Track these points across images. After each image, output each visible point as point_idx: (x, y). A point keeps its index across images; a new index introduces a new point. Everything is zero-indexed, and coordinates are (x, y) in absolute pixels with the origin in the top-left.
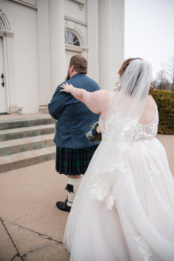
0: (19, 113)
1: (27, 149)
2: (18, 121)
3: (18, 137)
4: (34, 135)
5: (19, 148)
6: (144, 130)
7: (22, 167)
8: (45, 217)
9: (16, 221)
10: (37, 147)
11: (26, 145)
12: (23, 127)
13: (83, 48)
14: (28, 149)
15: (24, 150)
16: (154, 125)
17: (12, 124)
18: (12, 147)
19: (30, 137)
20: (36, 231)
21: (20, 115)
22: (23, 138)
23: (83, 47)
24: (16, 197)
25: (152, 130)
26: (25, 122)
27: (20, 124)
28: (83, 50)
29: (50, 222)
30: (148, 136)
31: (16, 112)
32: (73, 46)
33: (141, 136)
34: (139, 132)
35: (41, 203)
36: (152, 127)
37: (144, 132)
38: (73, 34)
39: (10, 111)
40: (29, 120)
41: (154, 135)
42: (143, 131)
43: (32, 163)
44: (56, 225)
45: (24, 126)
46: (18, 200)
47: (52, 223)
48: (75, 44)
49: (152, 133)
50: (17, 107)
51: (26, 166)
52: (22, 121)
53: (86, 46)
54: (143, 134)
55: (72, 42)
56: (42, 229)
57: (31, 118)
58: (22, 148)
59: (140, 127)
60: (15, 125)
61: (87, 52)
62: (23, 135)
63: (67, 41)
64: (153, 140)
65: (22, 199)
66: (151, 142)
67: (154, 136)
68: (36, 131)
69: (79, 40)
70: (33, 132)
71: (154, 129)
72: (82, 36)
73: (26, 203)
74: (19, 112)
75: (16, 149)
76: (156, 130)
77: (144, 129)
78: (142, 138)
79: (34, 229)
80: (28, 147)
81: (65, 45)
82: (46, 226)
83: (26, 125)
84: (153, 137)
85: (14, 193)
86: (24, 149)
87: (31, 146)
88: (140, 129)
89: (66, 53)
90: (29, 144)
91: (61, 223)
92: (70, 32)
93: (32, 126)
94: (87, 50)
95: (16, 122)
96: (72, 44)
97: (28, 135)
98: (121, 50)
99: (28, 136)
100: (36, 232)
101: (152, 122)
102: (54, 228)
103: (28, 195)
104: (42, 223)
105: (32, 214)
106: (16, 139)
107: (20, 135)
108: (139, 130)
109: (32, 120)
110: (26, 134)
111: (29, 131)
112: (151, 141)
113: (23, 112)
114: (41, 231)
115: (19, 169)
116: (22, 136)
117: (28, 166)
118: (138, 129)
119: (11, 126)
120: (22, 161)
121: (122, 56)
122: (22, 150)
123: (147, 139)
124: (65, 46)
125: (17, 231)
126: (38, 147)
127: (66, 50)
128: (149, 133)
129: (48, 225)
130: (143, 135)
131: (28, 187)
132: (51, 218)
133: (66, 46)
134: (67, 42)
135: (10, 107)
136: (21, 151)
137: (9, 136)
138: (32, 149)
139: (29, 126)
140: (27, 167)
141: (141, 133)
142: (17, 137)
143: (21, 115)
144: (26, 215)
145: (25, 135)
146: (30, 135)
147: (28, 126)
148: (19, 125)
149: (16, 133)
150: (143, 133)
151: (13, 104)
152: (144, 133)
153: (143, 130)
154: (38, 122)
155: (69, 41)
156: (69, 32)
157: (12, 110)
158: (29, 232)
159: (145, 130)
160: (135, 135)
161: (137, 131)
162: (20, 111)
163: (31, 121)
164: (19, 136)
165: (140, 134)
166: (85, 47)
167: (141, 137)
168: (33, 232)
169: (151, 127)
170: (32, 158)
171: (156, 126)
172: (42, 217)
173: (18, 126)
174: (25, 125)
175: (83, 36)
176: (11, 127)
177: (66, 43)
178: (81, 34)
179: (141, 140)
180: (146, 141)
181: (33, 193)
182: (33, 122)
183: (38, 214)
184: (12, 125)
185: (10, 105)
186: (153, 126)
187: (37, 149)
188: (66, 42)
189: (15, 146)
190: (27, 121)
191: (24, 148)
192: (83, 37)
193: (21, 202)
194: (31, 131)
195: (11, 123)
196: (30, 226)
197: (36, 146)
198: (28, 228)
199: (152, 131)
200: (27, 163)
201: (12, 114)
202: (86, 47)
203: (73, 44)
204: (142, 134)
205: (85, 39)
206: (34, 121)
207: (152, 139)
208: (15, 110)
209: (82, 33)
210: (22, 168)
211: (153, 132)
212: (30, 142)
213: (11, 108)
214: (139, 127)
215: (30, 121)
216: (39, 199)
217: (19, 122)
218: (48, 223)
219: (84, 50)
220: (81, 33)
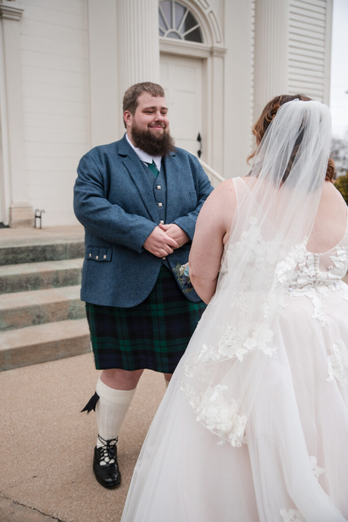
0: (33, 224)
1: (50, 317)
2: (30, 244)
3: (29, 286)
4: (71, 282)
5: (29, 314)
6: (318, 265)
7: (35, 363)
8: (81, 483)
9: (7, 489)
10: (76, 312)
11: (48, 305)
12: (42, 261)
13: (212, 48)
14: (53, 316)
15: (42, 320)
16: (339, 252)
17: (13, 251)
18: (12, 311)
19: (59, 286)
20: (55, 515)
21: (35, 231)
22: (42, 289)
23: (210, 46)
24: (13, 435)
25: (335, 263)
26: (48, 248)
27: (34, 252)
28: (211, 52)
29: (91, 496)
30: (328, 278)
31: (27, 223)
32: (183, 41)
33: (310, 278)
34: (306, 270)
35: (75, 450)
36: (335, 257)
37: (317, 268)
38: (185, 9)
39: (10, 220)
40: (59, 242)
41: (340, 275)
42: (315, 267)
43: (61, 353)
44: (106, 503)
45: (45, 259)
46: (16, 441)
47: (96, 498)
48: (188, 38)
49: (335, 270)
50: (28, 208)
51: (44, 362)
52: (39, 246)
53: (219, 40)
54: (317, 274)
55: (181, 31)
56: (71, 511)
57: (66, 239)
58: (38, 313)
59: (309, 258)
60: (23, 255)
61: (223, 58)
62: (42, 280)
63: (167, 29)
64: (337, 286)
65: (27, 438)
66: (333, 292)
67: (340, 278)
68: (76, 273)
69: (201, 24)
70: (68, 275)
71: (340, 261)
72: (209, 14)
73: (36, 449)
74: (33, 221)
75: (21, 317)
76: (344, 263)
77: (318, 262)
78: (314, 282)
79: (49, 510)
80: (53, 313)
81: (160, 40)
82: (81, 504)
83: (52, 255)
84: (338, 279)
85: (8, 424)
86: (42, 317)
87: (60, 310)
88: (308, 263)
89: (161, 62)
90: (57, 303)
91: (118, 499)
92: (176, 3)
93: (66, 259)
94: (222, 53)
95: (24, 247)
96: (180, 38)
97: (54, 281)
98: (321, 49)
99: (55, 283)
100: (53, 518)
101: (334, 246)
102: (101, 511)
103: (43, 431)
104: (71, 497)
105: (48, 475)
106: (22, 291)
107: (33, 282)
108: (306, 264)
109: (67, 244)
110: (49, 278)
111: (57, 272)
112: (334, 288)
113: (46, 221)
114: (66, 516)
115: (27, 367)
116: (39, 285)
117: (50, 361)
118: (304, 264)
119: (10, 257)
120: (35, 348)
121: (323, 66)
122: (37, 319)
123: (325, 283)
124: (160, 43)
125: (8, 512)
126: (78, 313)
127: (163, 54)
128: (328, 270)
129: (86, 503)
130: (315, 276)
131: (45, 411)
132: (95, 487)
133: (162, 43)
134: (167, 33)
135: (10, 208)
136: (34, 323)
137: (5, 284)
138: (64, 319)
139: (58, 260)
140: (47, 363)
141: (311, 271)
142: (24, 285)
143: (40, 231)
144: (34, 477)
145: (46, 281)
146: (61, 282)
147: (55, 258)
148: (31, 256)
149: (25, 275)
150: (315, 270)
151: (19, 200)
152: (318, 271)
153: (315, 263)
154: (82, 250)
155: (172, 28)
156: (174, 5)
157: (16, 217)
158: (36, 515)
159: (320, 264)
160: (299, 276)
161: (302, 267)
162: (38, 220)
163: (65, 247)
164: (31, 284)
165: (309, 274)
166: (216, 45)
167: (310, 280)
168: (48, 517)
169: (333, 258)
170: (63, 341)
171: (344, 254)
172: (73, 482)
173: (28, 258)
174: (48, 256)
175: (211, 12)
176: (11, 260)
177: (162, 33)
178: (205, 9)
179: (310, 285)
180: (322, 289)
181: (55, 426)
182: (68, 248)
183: (63, 476)
184: (13, 255)
185: (12, 202)
186: (337, 255)
187: (76, 318)
188: (163, 30)
189: (19, 308)
190: (52, 246)
191: (42, 315)
192: (211, 15)
193: (25, 447)
194: (62, 271)
195: (13, 249)
196: (40, 503)
197: (73, 309)
198: (36, 507)
199: (334, 266)
200: (48, 353)
201: (15, 228)
202: (220, 46)
203: (183, 35)
204: (313, 273)
205: (219, 22)
206: (72, 245)
207: (336, 283)
208: (25, 216)
209: (208, 5)
210: (33, 366)
211: (337, 268)
212: (60, 300)
213: (13, 210)
214: (307, 258)
215: (62, 245)
216: (71, 442)
217: (31, 248)
218: (87, 497)
219: (215, 54)
220: (206, 5)
